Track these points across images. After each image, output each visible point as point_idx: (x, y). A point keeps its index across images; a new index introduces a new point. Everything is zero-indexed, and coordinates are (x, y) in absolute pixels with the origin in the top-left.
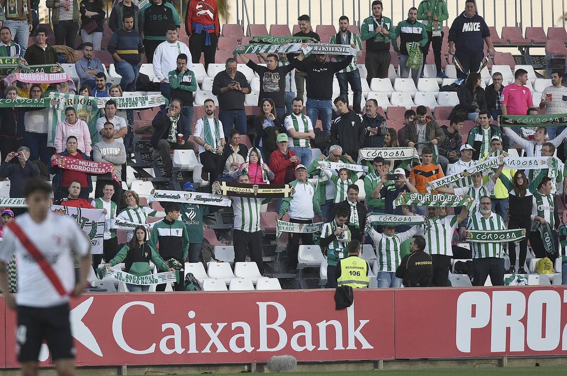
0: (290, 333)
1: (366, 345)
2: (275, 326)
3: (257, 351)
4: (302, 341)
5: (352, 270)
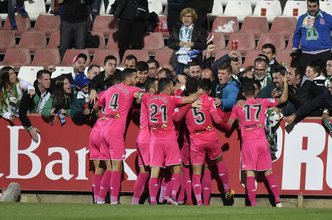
0: (45, 160)
2: (28, 152)
3: (7, 177)
4: (57, 169)
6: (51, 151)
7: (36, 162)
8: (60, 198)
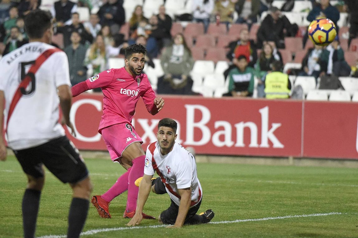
0: (213, 131)
1: (277, 144)
2: (200, 125)
4: (222, 138)
5: (274, 84)
6: (218, 124)
7: (206, 133)
8: (223, 160)
